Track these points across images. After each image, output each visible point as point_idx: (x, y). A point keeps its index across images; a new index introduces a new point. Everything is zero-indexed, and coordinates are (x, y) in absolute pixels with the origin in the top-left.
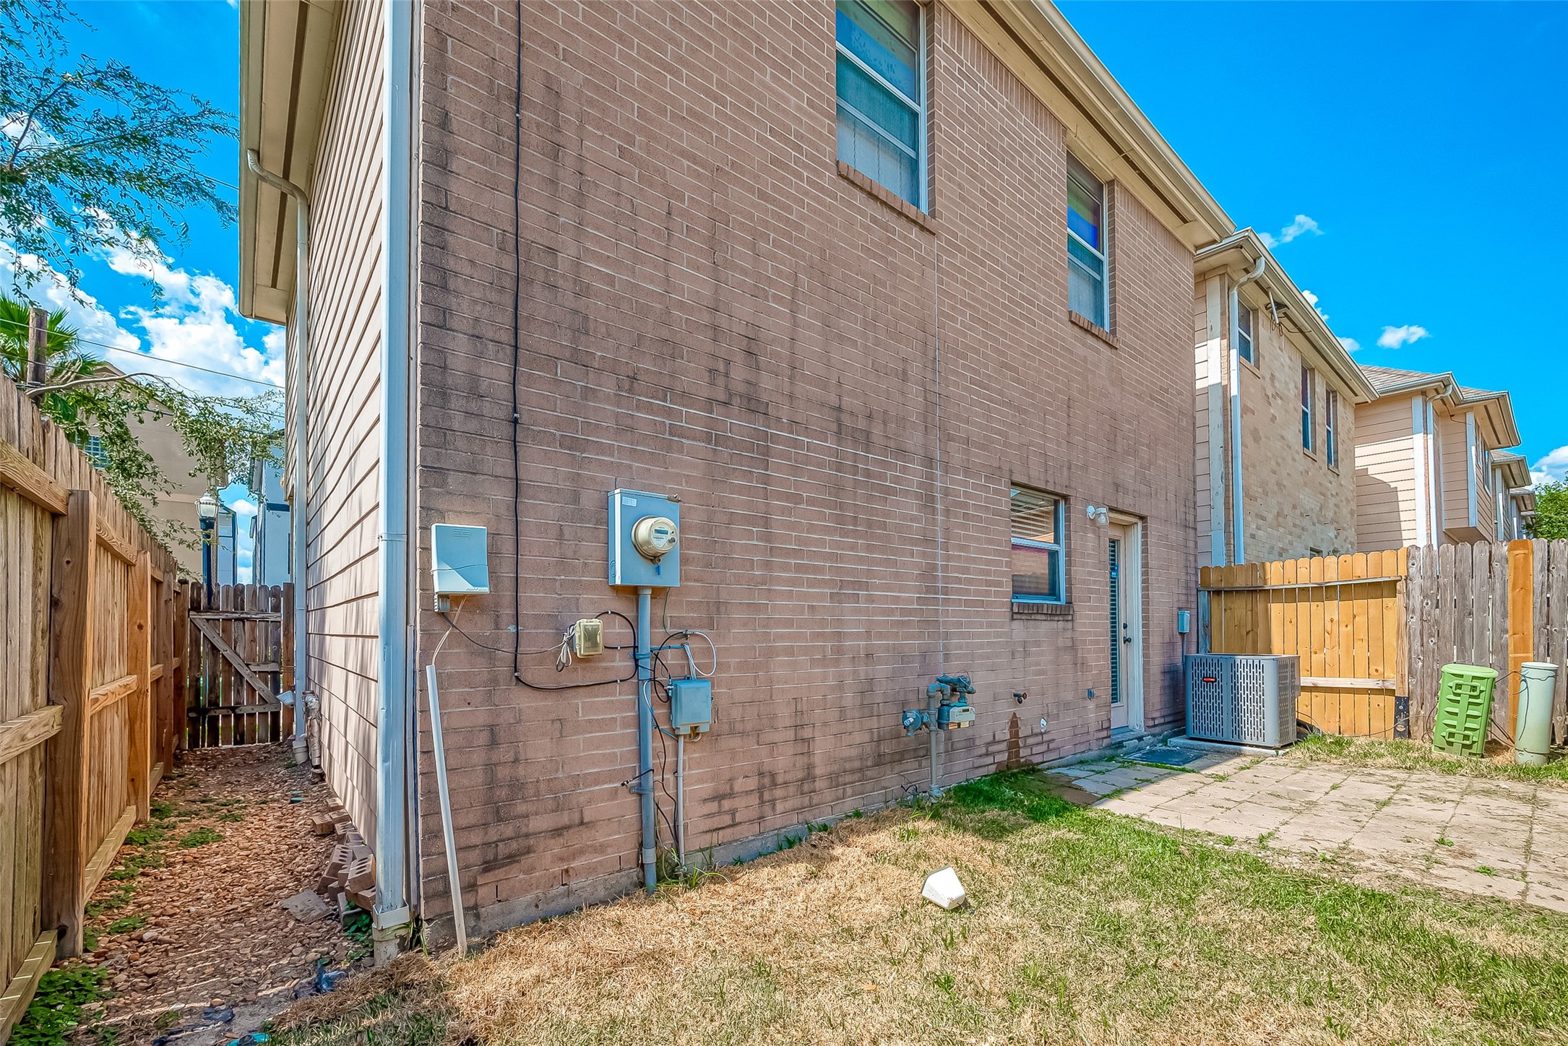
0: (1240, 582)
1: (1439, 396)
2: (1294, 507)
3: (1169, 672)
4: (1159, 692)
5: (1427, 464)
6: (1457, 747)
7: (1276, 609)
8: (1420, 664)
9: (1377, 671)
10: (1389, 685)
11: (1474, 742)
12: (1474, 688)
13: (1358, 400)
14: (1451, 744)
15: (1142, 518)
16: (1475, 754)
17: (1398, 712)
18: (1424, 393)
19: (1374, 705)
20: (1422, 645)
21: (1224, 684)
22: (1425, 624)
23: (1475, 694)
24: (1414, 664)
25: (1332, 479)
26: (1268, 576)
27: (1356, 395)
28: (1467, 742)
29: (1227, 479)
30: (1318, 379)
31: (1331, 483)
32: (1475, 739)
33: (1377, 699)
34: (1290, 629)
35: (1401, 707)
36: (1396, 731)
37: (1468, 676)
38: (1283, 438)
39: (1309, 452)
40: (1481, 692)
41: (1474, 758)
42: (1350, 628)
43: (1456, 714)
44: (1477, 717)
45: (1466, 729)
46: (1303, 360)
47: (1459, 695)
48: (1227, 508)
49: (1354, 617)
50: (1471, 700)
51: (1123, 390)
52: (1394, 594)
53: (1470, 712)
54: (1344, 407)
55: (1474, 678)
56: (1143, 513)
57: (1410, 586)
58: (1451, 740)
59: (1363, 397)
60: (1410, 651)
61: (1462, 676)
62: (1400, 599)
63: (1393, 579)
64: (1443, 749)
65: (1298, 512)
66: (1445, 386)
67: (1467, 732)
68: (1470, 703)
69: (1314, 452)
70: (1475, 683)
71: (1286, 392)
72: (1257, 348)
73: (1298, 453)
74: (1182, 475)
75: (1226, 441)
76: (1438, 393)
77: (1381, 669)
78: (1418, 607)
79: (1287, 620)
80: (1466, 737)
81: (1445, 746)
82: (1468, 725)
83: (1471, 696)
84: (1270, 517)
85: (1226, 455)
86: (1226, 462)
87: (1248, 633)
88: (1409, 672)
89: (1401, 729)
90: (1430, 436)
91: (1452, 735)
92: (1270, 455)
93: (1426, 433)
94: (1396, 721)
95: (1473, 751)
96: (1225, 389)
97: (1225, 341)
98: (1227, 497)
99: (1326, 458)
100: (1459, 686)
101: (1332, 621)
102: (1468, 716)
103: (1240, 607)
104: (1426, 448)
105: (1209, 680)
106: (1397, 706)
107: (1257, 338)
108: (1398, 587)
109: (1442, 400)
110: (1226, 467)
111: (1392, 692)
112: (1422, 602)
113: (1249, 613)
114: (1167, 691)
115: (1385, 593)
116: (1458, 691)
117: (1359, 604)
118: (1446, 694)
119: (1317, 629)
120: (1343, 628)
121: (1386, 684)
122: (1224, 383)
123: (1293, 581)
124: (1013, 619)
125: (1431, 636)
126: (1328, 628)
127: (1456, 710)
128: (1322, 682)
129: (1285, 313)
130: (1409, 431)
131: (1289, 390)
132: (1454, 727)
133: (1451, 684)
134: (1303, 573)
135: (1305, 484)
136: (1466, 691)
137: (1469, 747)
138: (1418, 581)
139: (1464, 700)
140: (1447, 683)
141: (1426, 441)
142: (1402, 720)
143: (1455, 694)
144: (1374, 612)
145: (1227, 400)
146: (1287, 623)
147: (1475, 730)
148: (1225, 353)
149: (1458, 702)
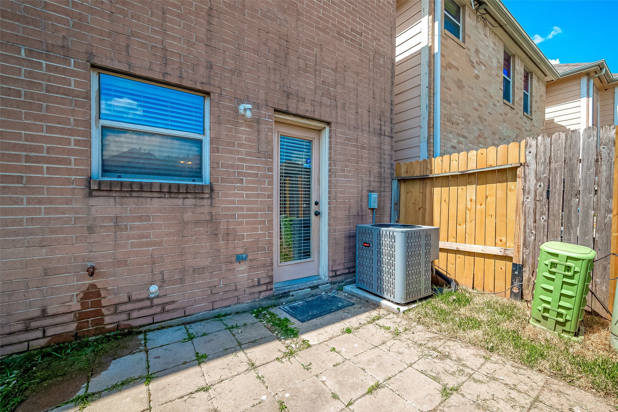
0: (417, 173)
1: (597, 75)
2: (494, 133)
3: (350, 237)
4: (342, 251)
5: (588, 114)
6: (551, 323)
7: (437, 191)
8: (533, 237)
9: (501, 241)
10: (509, 253)
11: (567, 321)
12: (568, 268)
13: (548, 79)
14: (546, 318)
15: (329, 124)
16: (569, 332)
17: (514, 277)
18: (588, 74)
19: (498, 269)
20: (535, 222)
21: (373, 248)
22: (538, 203)
23: (570, 274)
24: (527, 237)
25: (526, 121)
26: (433, 168)
27: (546, 76)
28: (561, 320)
29: (430, 108)
30: (517, 62)
31: (526, 123)
32: (568, 318)
33: (501, 263)
34: (444, 205)
35: (516, 273)
36: (512, 292)
37: (563, 256)
38: (485, 90)
39: (510, 104)
40: (575, 272)
41: (566, 336)
42: (483, 206)
43: (551, 291)
44: (570, 297)
45: (560, 307)
46: (505, 47)
47: (554, 273)
48: (429, 127)
49: (487, 197)
50: (565, 280)
51: (298, 20)
52: (514, 179)
53: (564, 291)
54: (538, 82)
55: (568, 258)
56: (327, 119)
57: (527, 171)
58: (546, 314)
59: (550, 77)
60: (525, 226)
61: (557, 255)
62: (520, 181)
63: (513, 165)
64: (539, 321)
65: (497, 136)
66: (601, 69)
67: (560, 310)
68: (564, 283)
69: (513, 104)
70: (569, 263)
71: (490, 63)
72: (464, 30)
73: (498, 101)
74: (378, 97)
75: (430, 83)
76: (596, 73)
77: (504, 240)
78: (532, 189)
79: (443, 199)
80: (560, 315)
81: (541, 319)
82: (562, 303)
83: (565, 276)
84: (471, 137)
85: (429, 92)
86: (430, 97)
87: (420, 209)
88: (524, 244)
89: (516, 290)
90: (591, 99)
91: (546, 310)
92: (472, 98)
93: (588, 96)
94: (512, 284)
95: (567, 328)
96: (430, 49)
97: (431, 17)
98: (429, 120)
99: (522, 108)
100: (554, 265)
101: (471, 200)
102: (562, 295)
103: (416, 189)
104: (588, 106)
105: (367, 245)
106: (513, 271)
107: (464, 24)
108: (518, 173)
109: (599, 78)
110: (430, 100)
111: (510, 259)
112: (536, 185)
113: (421, 194)
114: (347, 251)
115: (509, 178)
116: (553, 270)
117: (491, 187)
118: (543, 272)
119: (461, 207)
120: (478, 207)
121: (507, 252)
122: (430, 44)
123: (448, 171)
124: (90, 194)
125: (542, 214)
126: (469, 206)
127: (551, 288)
128: (463, 247)
129: (485, 9)
130: (579, 96)
131: (492, 63)
132: (549, 303)
133: (547, 262)
134: (454, 164)
135: (504, 121)
136: (560, 269)
137: (563, 324)
138: (533, 166)
139: (559, 279)
140: (545, 261)
141: (588, 102)
142: (516, 284)
143: (551, 273)
144: (500, 194)
145: (432, 56)
146: (443, 202)
147: (568, 309)
148: (431, 24)
149: (553, 280)
